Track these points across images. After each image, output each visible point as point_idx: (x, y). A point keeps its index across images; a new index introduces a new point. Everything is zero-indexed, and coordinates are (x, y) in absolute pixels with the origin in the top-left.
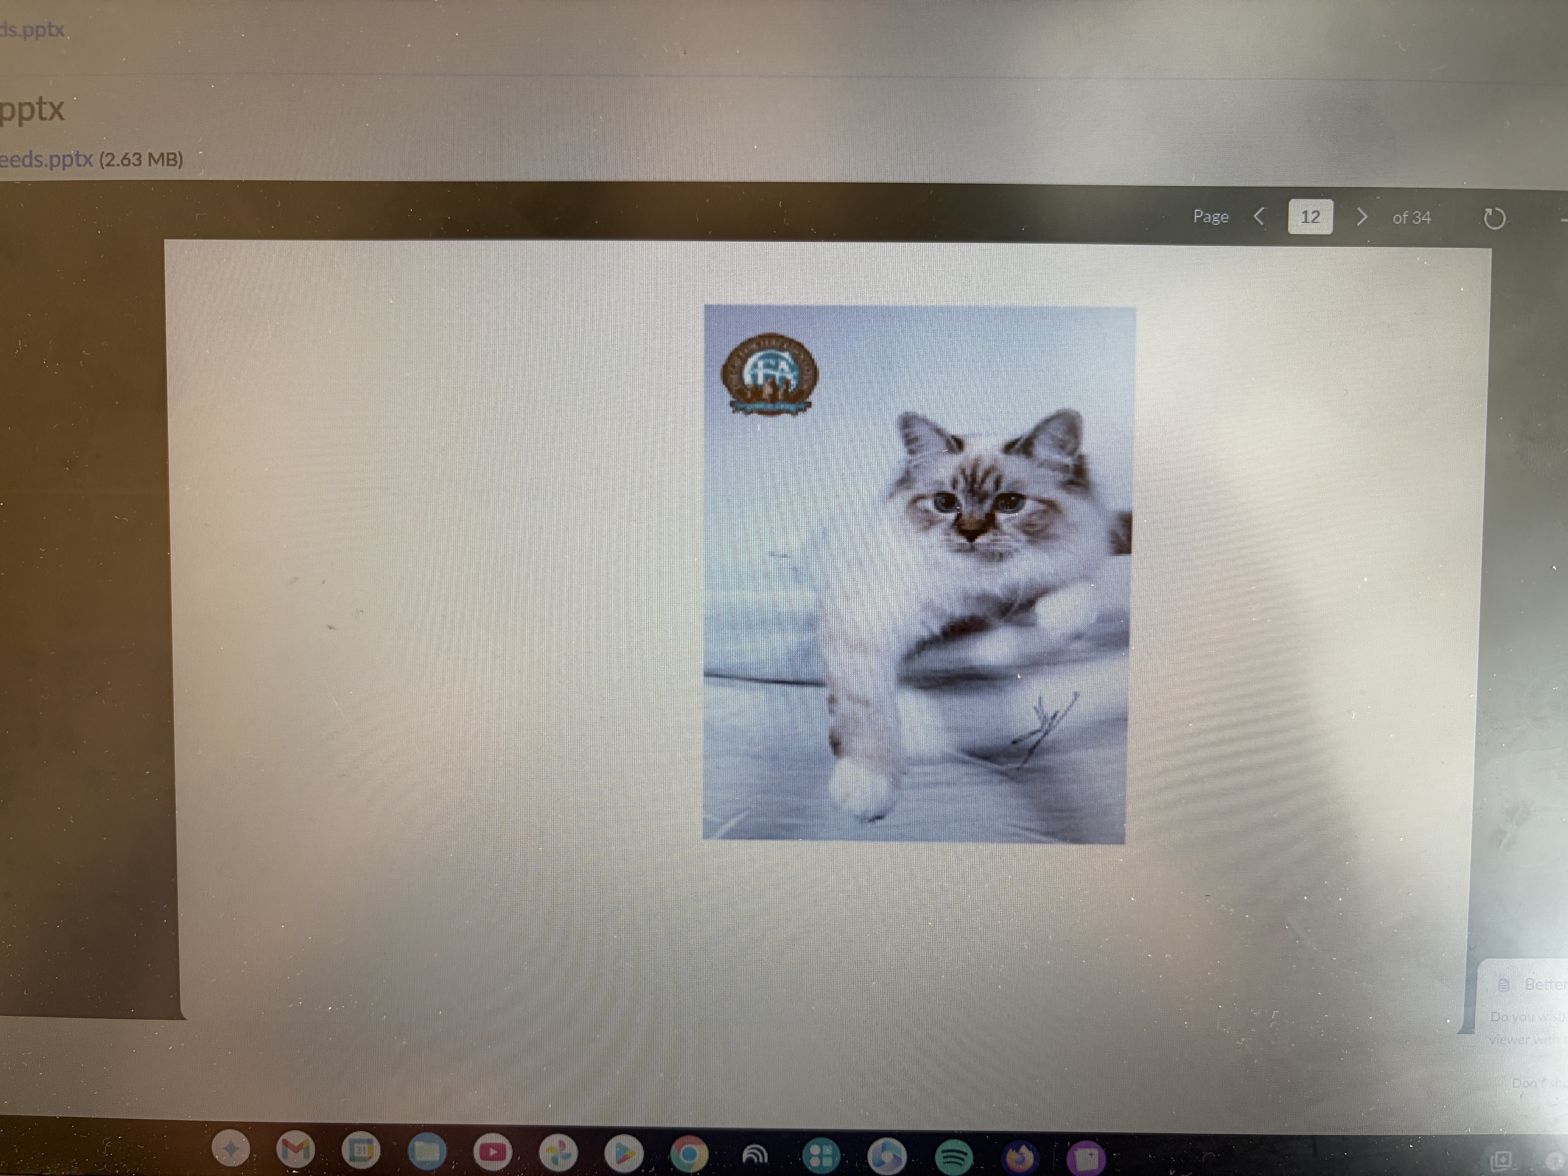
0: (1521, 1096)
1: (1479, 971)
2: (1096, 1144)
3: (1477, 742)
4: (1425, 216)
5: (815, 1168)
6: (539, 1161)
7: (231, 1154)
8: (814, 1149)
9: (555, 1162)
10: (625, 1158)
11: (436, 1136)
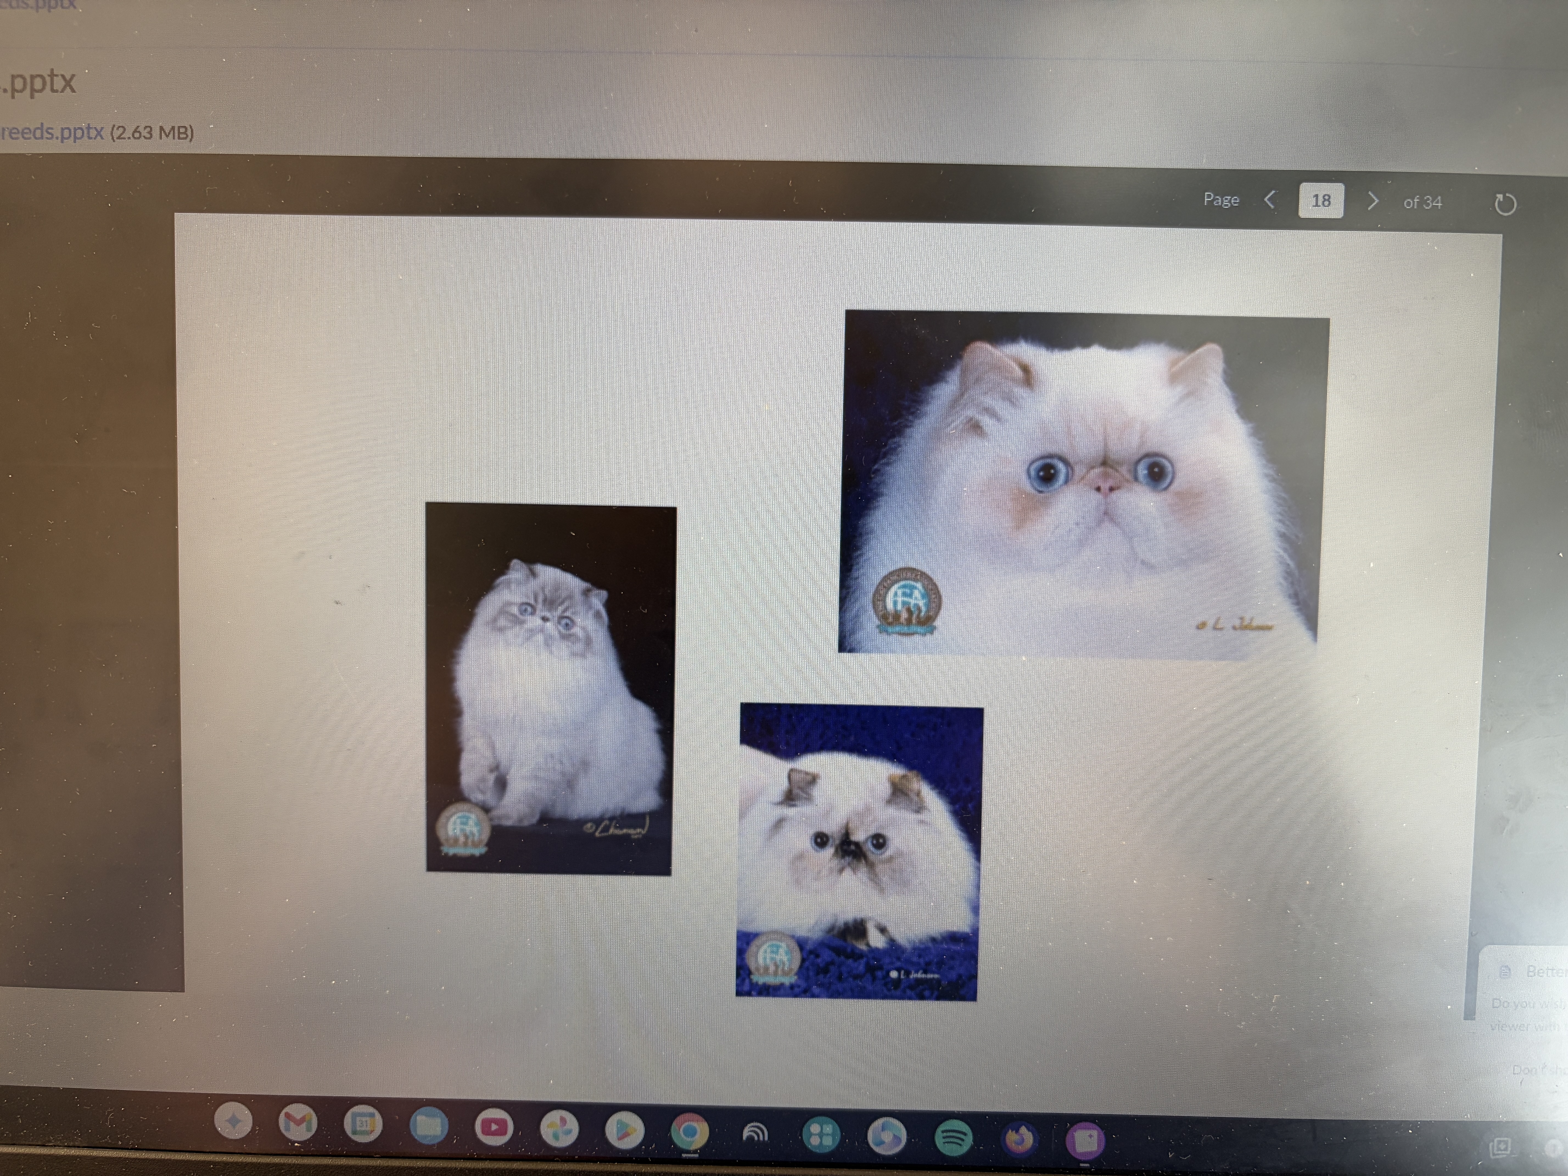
0: (1521, 1083)
1: (1480, 957)
2: (1094, 1126)
3: (1483, 730)
4: (1436, 200)
5: (815, 1147)
6: (540, 1137)
7: (234, 1126)
8: (814, 1128)
9: (556, 1137)
10: (626, 1135)
11: (438, 1111)
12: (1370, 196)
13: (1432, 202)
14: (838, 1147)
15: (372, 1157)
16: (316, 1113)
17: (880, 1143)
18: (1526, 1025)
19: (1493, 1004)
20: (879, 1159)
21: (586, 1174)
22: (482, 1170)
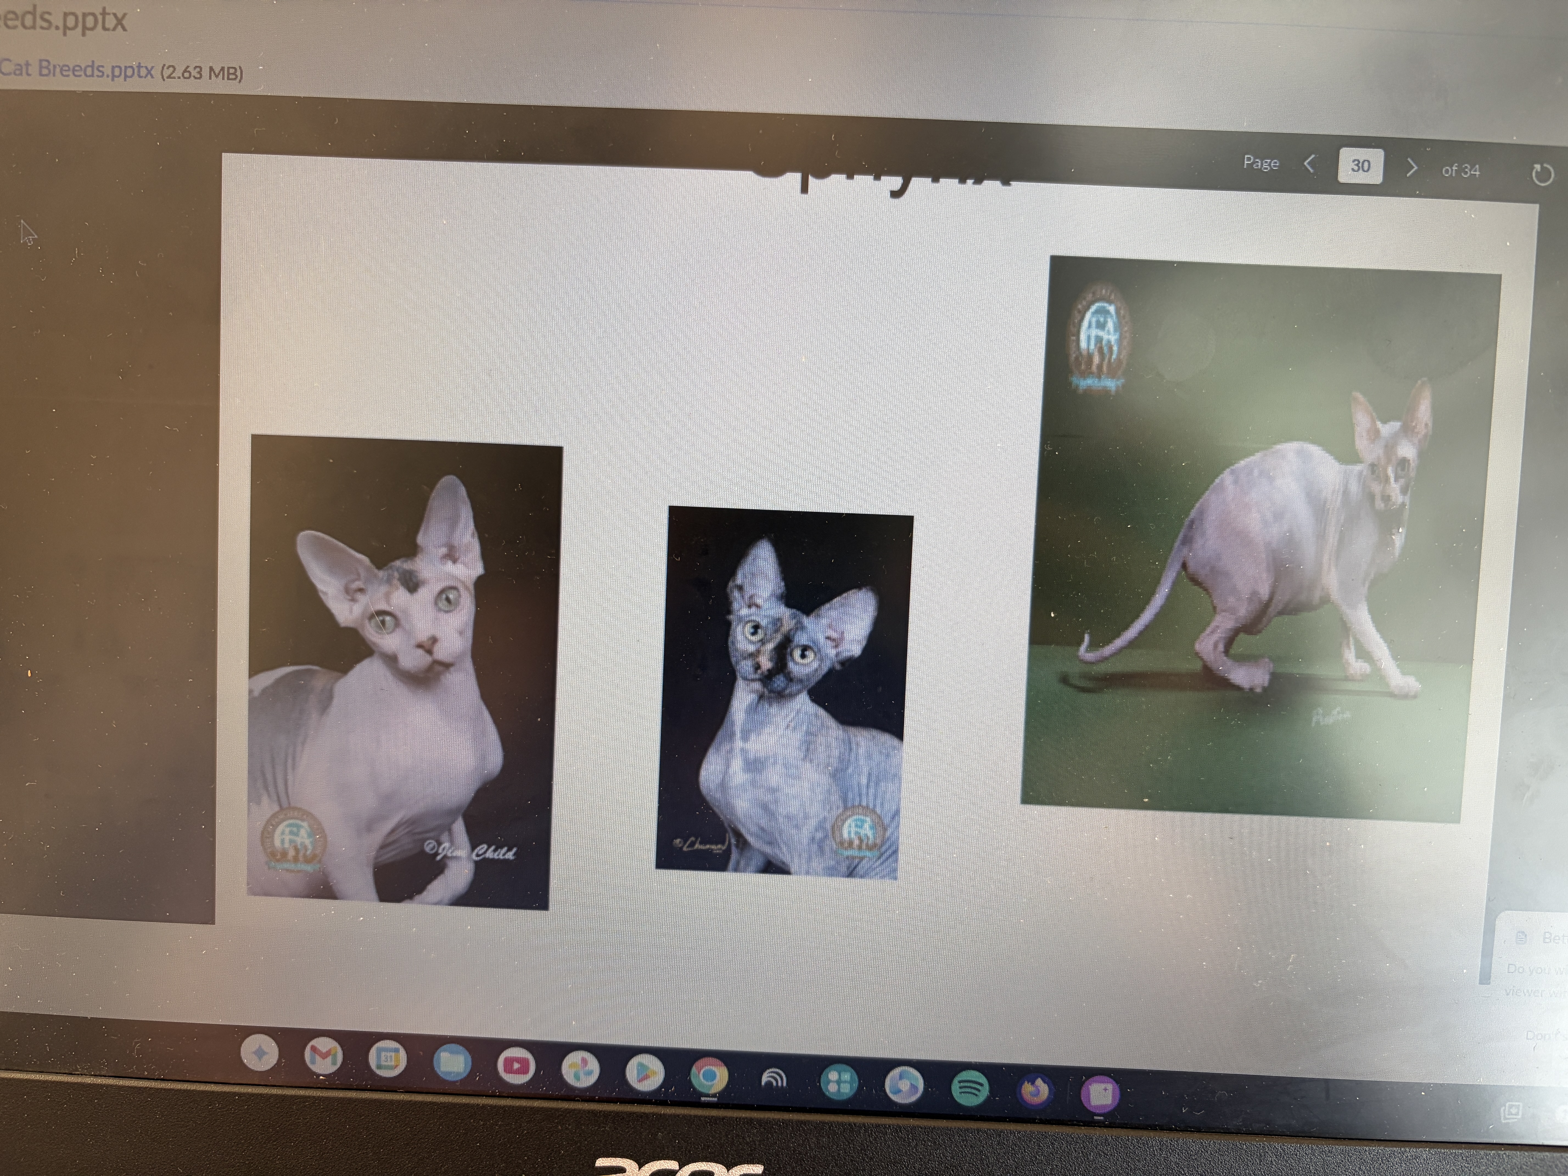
0: (1534, 1048)
1: (1497, 922)
2: (1111, 1080)
3: (1506, 697)
4: (1474, 169)
5: (833, 1093)
6: (561, 1076)
7: (260, 1058)
8: (833, 1075)
9: (577, 1077)
10: (646, 1077)
11: (461, 1048)
12: (1409, 162)
13: (1470, 170)
14: (855, 1095)
15: (396, 1091)
16: (341, 1047)
17: (898, 1091)
18: (1540, 991)
19: (1508, 968)
20: (896, 1106)
21: (606, 1115)
22: (503, 1107)
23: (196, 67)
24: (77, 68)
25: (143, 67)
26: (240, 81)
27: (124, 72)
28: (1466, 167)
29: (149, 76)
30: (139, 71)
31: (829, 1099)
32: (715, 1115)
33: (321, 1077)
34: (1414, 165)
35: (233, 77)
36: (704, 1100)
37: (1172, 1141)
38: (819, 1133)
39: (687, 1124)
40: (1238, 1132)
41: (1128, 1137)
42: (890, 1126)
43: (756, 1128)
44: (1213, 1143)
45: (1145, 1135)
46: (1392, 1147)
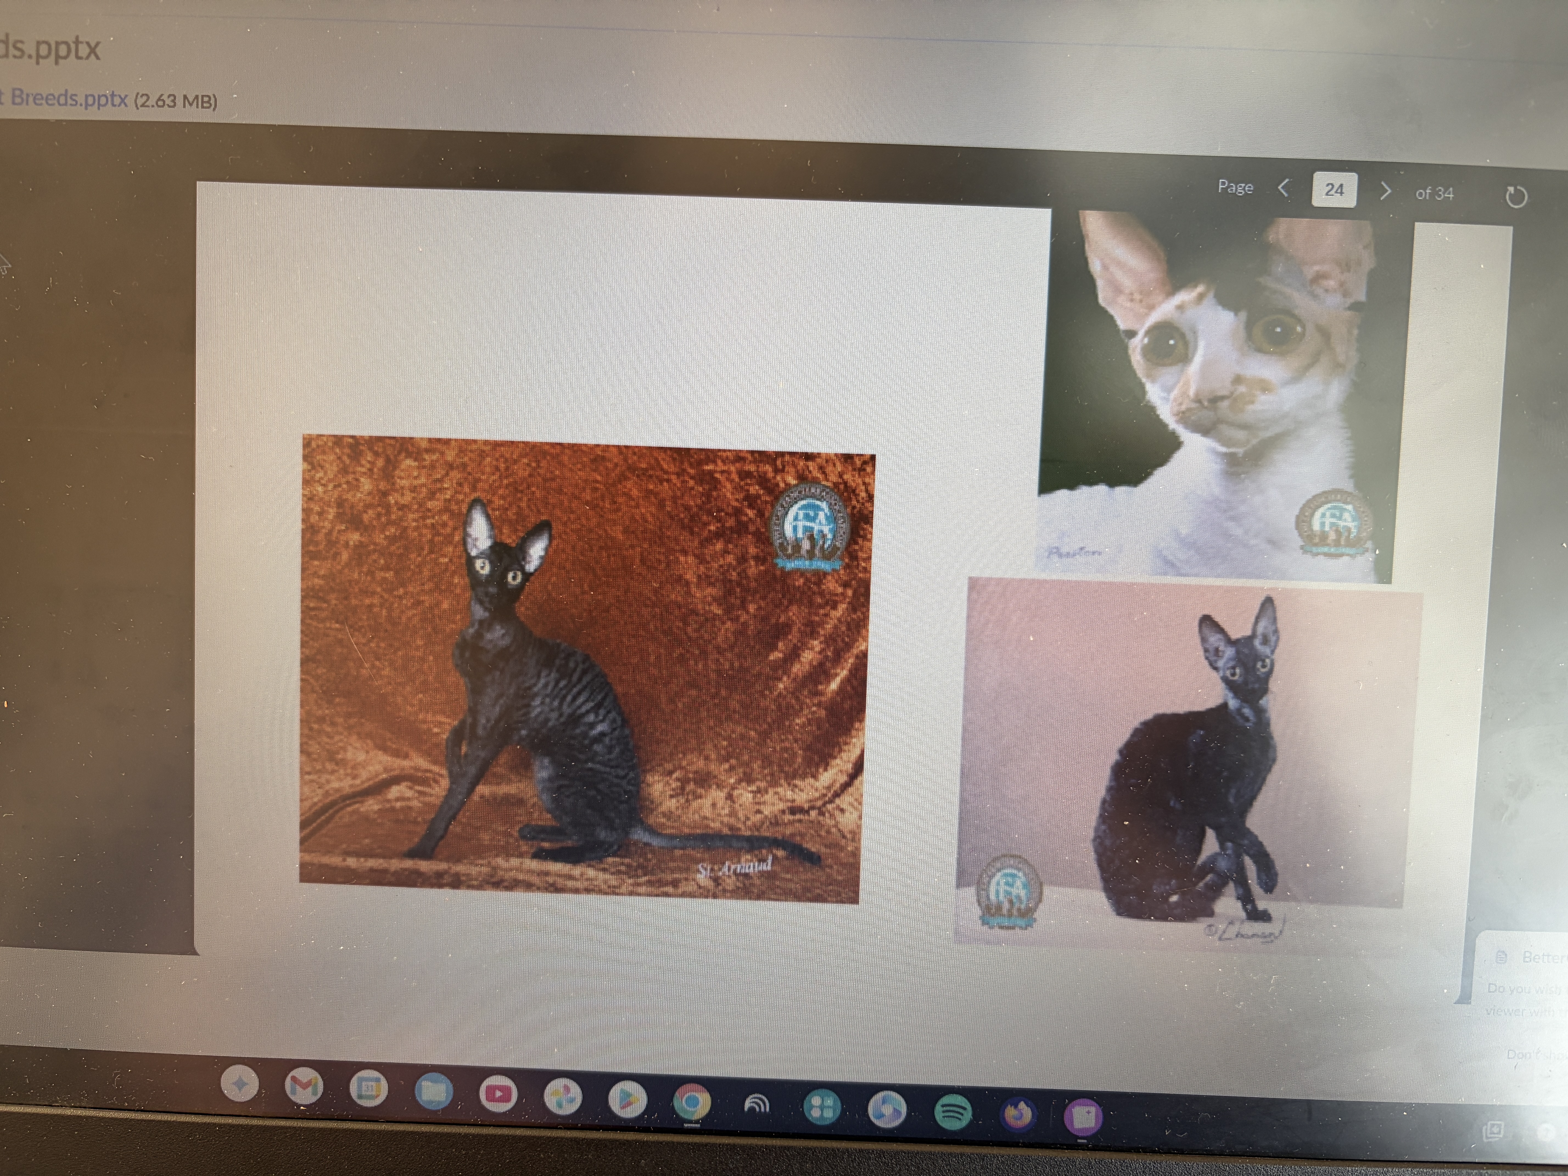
0: (1515, 1067)
1: (1477, 942)
2: (1093, 1103)
3: (1484, 719)
4: (1448, 192)
5: (817, 1119)
6: (544, 1104)
7: (240, 1089)
8: (815, 1100)
9: (560, 1105)
10: (629, 1104)
11: (443, 1077)
12: (1382, 186)
13: (1444, 193)
14: (838, 1120)
15: (377, 1121)
16: (322, 1077)
17: (881, 1116)
18: (1521, 1010)
19: (1489, 988)
20: (879, 1132)
21: (590, 1142)
22: (486, 1136)
23: (169, 96)
24: (49, 97)
25: (116, 95)
26: (214, 109)
27: (98, 101)
28: (1440, 190)
29: (123, 105)
30: (112, 100)
31: (812, 1124)
32: (698, 1141)
33: (302, 1108)
34: (1387, 188)
35: (208, 105)
36: (687, 1127)
37: (1155, 1163)
38: (802, 1159)
39: (670, 1151)
40: (1221, 1154)
41: (1111, 1160)
42: (873, 1151)
43: (739, 1155)
44: (1197, 1164)
45: (1128, 1157)
46: (1375, 1167)
